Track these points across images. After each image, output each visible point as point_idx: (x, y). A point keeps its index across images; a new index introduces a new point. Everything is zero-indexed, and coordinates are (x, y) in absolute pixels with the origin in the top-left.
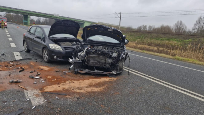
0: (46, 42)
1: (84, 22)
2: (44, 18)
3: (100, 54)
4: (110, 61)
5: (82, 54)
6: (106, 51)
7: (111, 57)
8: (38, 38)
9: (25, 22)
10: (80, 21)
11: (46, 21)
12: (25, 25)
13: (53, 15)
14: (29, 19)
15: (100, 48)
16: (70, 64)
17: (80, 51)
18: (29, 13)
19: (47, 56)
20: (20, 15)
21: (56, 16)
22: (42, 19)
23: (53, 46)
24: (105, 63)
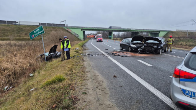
0: (130, 44)
1: (159, 32)
2: (123, 33)
3: (149, 47)
4: (153, 49)
5: (143, 47)
6: (152, 45)
7: (154, 48)
8: (127, 43)
9: (109, 37)
10: (156, 32)
11: (124, 34)
12: (109, 39)
13: (130, 29)
14: (112, 34)
15: (150, 45)
16: (138, 51)
17: (142, 46)
18: (112, 30)
19: (130, 50)
20: (106, 32)
21: (133, 30)
22: (121, 33)
23: (133, 46)
24: (152, 50)
